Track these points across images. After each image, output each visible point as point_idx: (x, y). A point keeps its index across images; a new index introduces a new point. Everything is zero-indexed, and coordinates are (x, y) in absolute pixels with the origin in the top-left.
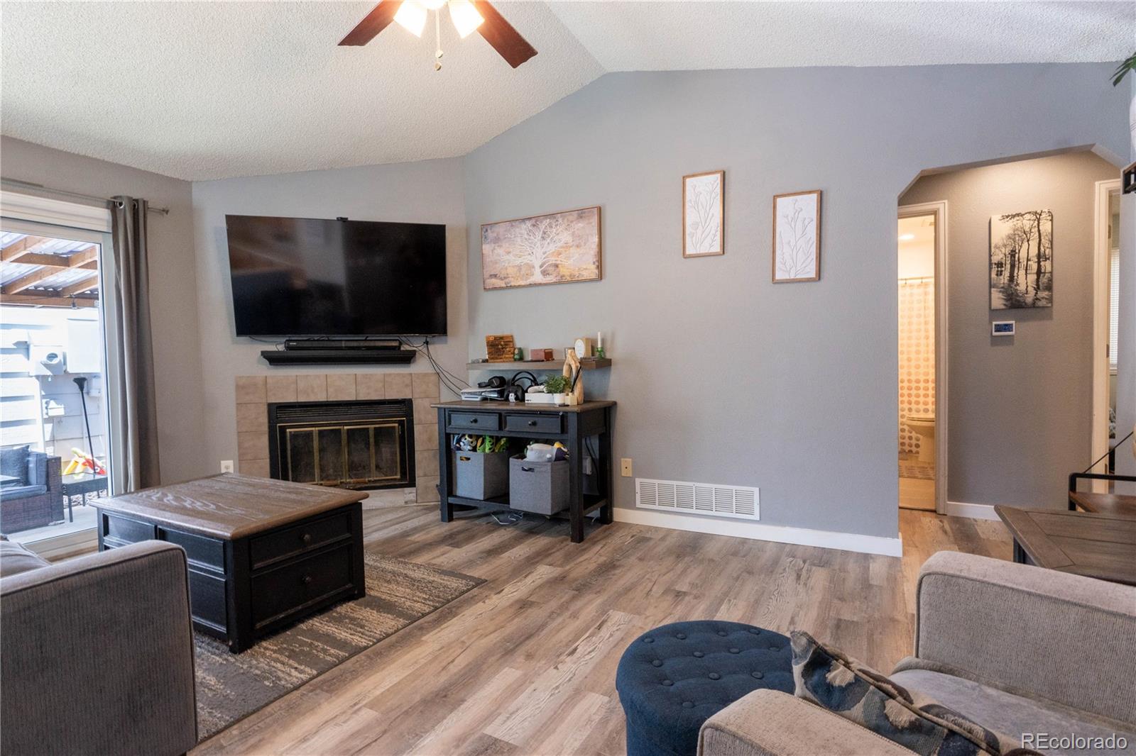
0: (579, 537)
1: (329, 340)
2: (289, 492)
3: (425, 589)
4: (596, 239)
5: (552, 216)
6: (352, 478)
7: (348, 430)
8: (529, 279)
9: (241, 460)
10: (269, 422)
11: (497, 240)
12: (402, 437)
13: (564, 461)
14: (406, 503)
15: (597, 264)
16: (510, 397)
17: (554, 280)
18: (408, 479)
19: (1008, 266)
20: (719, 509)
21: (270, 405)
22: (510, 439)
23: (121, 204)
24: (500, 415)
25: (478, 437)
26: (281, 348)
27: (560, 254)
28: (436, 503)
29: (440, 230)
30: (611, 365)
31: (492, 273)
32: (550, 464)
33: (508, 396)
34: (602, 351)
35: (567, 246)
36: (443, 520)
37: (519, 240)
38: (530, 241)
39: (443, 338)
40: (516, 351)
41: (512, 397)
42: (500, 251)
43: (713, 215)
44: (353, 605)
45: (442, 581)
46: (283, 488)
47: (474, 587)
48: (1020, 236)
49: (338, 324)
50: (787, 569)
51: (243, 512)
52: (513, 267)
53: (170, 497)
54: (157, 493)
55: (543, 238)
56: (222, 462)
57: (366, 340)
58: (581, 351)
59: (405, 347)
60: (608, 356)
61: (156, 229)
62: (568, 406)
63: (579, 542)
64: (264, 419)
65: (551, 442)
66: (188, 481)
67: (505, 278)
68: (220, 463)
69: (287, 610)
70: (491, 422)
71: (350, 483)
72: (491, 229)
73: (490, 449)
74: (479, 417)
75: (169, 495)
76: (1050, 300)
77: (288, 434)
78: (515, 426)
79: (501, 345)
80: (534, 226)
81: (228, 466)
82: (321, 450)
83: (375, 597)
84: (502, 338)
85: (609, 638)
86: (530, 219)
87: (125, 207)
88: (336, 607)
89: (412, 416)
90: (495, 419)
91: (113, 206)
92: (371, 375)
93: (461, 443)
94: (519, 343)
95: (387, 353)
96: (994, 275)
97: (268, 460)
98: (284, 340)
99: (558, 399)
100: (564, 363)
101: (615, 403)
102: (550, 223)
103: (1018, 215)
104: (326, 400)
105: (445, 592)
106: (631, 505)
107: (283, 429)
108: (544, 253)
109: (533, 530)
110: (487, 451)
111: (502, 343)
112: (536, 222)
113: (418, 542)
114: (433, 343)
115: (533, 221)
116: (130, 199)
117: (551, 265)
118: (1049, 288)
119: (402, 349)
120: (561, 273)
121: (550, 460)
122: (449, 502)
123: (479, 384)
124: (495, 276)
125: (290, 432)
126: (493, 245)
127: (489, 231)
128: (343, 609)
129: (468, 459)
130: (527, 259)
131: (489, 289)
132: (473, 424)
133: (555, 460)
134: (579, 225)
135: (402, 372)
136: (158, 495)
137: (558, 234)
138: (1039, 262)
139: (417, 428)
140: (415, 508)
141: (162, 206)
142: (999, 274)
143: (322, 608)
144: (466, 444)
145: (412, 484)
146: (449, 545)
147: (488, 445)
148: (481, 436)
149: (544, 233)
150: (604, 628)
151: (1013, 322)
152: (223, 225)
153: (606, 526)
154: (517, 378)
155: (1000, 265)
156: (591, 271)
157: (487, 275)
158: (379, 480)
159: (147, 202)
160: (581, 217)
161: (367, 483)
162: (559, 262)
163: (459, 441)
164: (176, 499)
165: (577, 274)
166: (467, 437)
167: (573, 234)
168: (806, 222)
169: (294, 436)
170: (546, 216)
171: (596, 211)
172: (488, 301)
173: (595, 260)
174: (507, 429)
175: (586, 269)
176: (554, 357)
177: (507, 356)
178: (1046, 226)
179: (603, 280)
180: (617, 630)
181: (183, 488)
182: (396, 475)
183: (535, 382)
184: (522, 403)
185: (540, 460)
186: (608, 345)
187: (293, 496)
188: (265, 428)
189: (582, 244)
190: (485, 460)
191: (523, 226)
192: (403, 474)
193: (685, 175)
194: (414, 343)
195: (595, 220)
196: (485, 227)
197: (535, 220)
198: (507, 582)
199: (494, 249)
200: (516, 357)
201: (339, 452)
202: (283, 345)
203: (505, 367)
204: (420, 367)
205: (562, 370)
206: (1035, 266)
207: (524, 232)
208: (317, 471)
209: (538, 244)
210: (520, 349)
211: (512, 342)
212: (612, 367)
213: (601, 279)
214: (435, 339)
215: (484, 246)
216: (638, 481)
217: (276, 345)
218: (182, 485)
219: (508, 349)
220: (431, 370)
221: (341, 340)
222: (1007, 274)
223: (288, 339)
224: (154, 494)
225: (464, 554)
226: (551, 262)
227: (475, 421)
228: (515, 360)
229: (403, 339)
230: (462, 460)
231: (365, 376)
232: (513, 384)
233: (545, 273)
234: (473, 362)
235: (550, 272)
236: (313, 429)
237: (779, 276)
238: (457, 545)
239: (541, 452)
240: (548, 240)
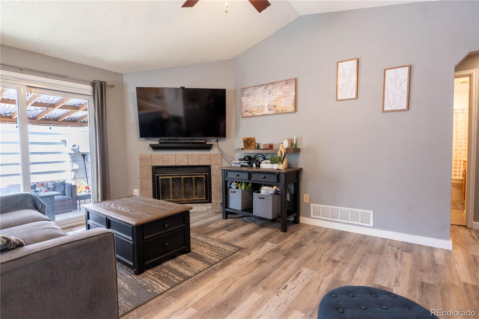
0: (284, 230)
1: (176, 140)
2: (160, 205)
3: (216, 250)
4: (294, 93)
5: (273, 83)
6: (185, 198)
7: (184, 178)
8: (262, 112)
9: (142, 189)
10: (152, 174)
11: (248, 95)
12: (206, 181)
13: (278, 195)
14: (208, 210)
15: (294, 105)
16: (253, 165)
17: (274, 113)
18: (208, 200)
20: (352, 220)
21: (153, 167)
22: (253, 184)
23: (96, 84)
24: (249, 173)
25: (239, 183)
26: (157, 143)
27: (277, 101)
28: (220, 210)
29: (223, 91)
30: (300, 151)
31: (246, 110)
32: (271, 196)
33: (252, 164)
34: (296, 145)
35: (280, 97)
36: (223, 218)
37: (258, 95)
38: (263, 95)
39: (224, 139)
40: (256, 145)
41: (254, 165)
42: (249, 100)
43: (352, 80)
44: (185, 256)
45: (223, 247)
46: (157, 203)
47: (238, 251)
49: (180, 133)
50: (389, 252)
51: (141, 213)
52: (255, 107)
53: (113, 205)
54: (108, 203)
55: (269, 93)
56: (134, 190)
57: (191, 140)
58: (286, 144)
59: (208, 143)
60: (299, 147)
61: (110, 94)
62: (280, 170)
63: (285, 232)
64: (150, 173)
65: (272, 186)
66: (120, 198)
67: (252, 112)
68: (133, 190)
69: (158, 257)
70: (245, 176)
71: (184, 200)
72: (246, 91)
73: (244, 188)
74: (240, 174)
75: (112, 204)
77: (160, 179)
78: (256, 178)
79: (250, 142)
80: (265, 88)
81: (136, 192)
82: (173, 186)
83: (195, 253)
84: (250, 139)
85: (302, 282)
86: (263, 85)
87: (98, 85)
88: (178, 256)
89: (211, 173)
90: (247, 175)
91: (93, 84)
92: (194, 155)
93: (232, 185)
94: (257, 141)
95: (200, 145)
97: (152, 190)
98: (159, 139)
99: (275, 166)
100: (278, 150)
101: (301, 169)
102: (272, 87)
104: (175, 165)
105: (225, 252)
106: (308, 216)
107: (158, 177)
108: (270, 101)
109: (264, 225)
110: (243, 189)
111: (250, 141)
112: (266, 87)
113: (213, 228)
114: (220, 141)
115: (264, 86)
116: (99, 81)
117: (272, 106)
119: (207, 143)
120: (277, 109)
121: (271, 194)
122: (226, 210)
123: (240, 159)
124: (247, 111)
125: (161, 178)
126: (246, 97)
127: (245, 91)
128: (182, 257)
129: (235, 192)
130: (262, 103)
131: (244, 117)
132: (237, 177)
133: (274, 194)
134: (286, 88)
135: (206, 153)
136: (108, 204)
137: (276, 92)
139: (213, 178)
140: (211, 212)
141: (111, 84)
143: (173, 257)
144: (234, 186)
145: (210, 202)
146: (226, 230)
147: (243, 186)
148: (240, 182)
149: (270, 91)
150: (300, 276)
152: (135, 91)
153: (296, 225)
154: (256, 157)
156: (291, 108)
157: (243, 111)
158: (196, 200)
159: (106, 82)
160: (287, 83)
161: (191, 201)
162: (276, 104)
163: (230, 184)
164: (115, 206)
165: (285, 110)
166: (234, 182)
167: (283, 92)
169: (163, 180)
170: (271, 84)
171: (294, 80)
172: (244, 122)
173: (293, 103)
174: (252, 180)
175: (289, 107)
176: (273, 148)
177: (252, 147)
179: (297, 113)
180: (306, 278)
181: (118, 201)
182: (204, 198)
183: (264, 159)
184: (259, 168)
185: (267, 194)
186: (299, 142)
187: (161, 207)
188: (151, 176)
189: (287, 96)
190: (242, 193)
191: (260, 88)
192: (207, 197)
193: (338, 61)
194: (212, 141)
195: (294, 84)
196: (243, 89)
197: (266, 85)
198: (252, 249)
199: (247, 99)
200: (256, 147)
201: (180, 187)
202: (158, 142)
203: (251, 152)
204: (214, 151)
205: (278, 153)
207: (261, 91)
208: (171, 195)
209: (267, 96)
210: (258, 144)
211: (254, 140)
212: (301, 152)
213: (296, 112)
214: (221, 139)
215: (242, 98)
216: (312, 205)
217: (155, 142)
218: (118, 200)
219: (252, 144)
220: (219, 153)
221: (182, 140)
223: (160, 139)
224: (107, 203)
225: (233, 235)
227: (238, 176)
228: (256, 149)
229: (207, 139)
230: (232, 192)
231: (191, 155)
232: (255, 159)
233: (270, 109)
234: (237, 150)
235: (272, 109)
236: (170, 177)
237: (386, 109)
238: (229, 230)
239: (267, 190)
240: (272, 95)
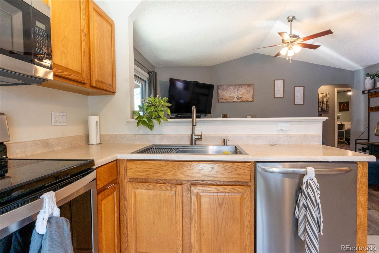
4: (252, 92)
5: (240, 85)
8: (233, 100)
11: (223, 90)
17: (241, 101)
19: (322, 103)
27: (242, 95)
31: (221, 98)
35: (244, 93)
37: (230, 90)
38: (234, 91)
42: (224, 92)
43: (281, 89)
48: (323, 97)
52: (228, 97)
55: (237, 90)
67: (225, 99)
72: (221, 87)
76: (328, 110)
80: (235, 87)
91: (149, 73)
96: (319, 105)
102: (240, 87)
103: (323, 93)
108: (238, 94)
111: (225, 116)
115: (235, 86)
117: (239, 97)
118: (328, 108)
120: (243, 99)
126: (222, 91)
130: (233, 95)
131: (220, 102)
134: (248, 88)
137: (242, 90)
138: (327, 103)
142: (320, 104)
149: (238, 89)
151: (322, 114)
155: (320, 103)
156: (250, 99)
157: (219, 98)
160: (249, 86)
162: (242, 97)
165: (247, 100)
167: (246, 90)
168: (301, 93)
170: (239, 85)
171: (253, 85)
173: (252, 97)
178: (328, 96)
189: (249, 93)
191: (232, 87)
193: (275, 79)
195: (252, 87)
197: (236, 86)
206: (326, 103)
209: (236, 92)
213: (253, 101)
215: (219, 91)
222: (321, 104)
226: (239, 96)
233: (238, 99)
237: (295, 103)
240: (239, 91)
